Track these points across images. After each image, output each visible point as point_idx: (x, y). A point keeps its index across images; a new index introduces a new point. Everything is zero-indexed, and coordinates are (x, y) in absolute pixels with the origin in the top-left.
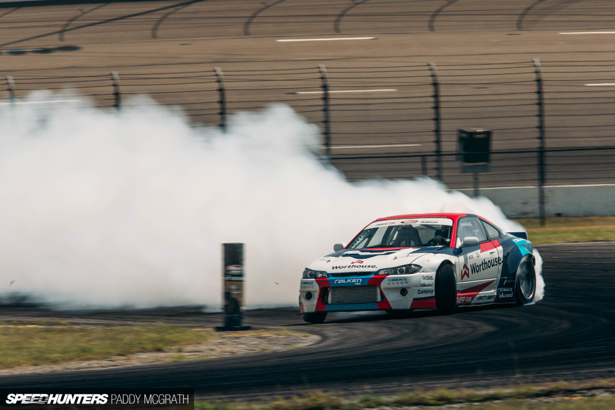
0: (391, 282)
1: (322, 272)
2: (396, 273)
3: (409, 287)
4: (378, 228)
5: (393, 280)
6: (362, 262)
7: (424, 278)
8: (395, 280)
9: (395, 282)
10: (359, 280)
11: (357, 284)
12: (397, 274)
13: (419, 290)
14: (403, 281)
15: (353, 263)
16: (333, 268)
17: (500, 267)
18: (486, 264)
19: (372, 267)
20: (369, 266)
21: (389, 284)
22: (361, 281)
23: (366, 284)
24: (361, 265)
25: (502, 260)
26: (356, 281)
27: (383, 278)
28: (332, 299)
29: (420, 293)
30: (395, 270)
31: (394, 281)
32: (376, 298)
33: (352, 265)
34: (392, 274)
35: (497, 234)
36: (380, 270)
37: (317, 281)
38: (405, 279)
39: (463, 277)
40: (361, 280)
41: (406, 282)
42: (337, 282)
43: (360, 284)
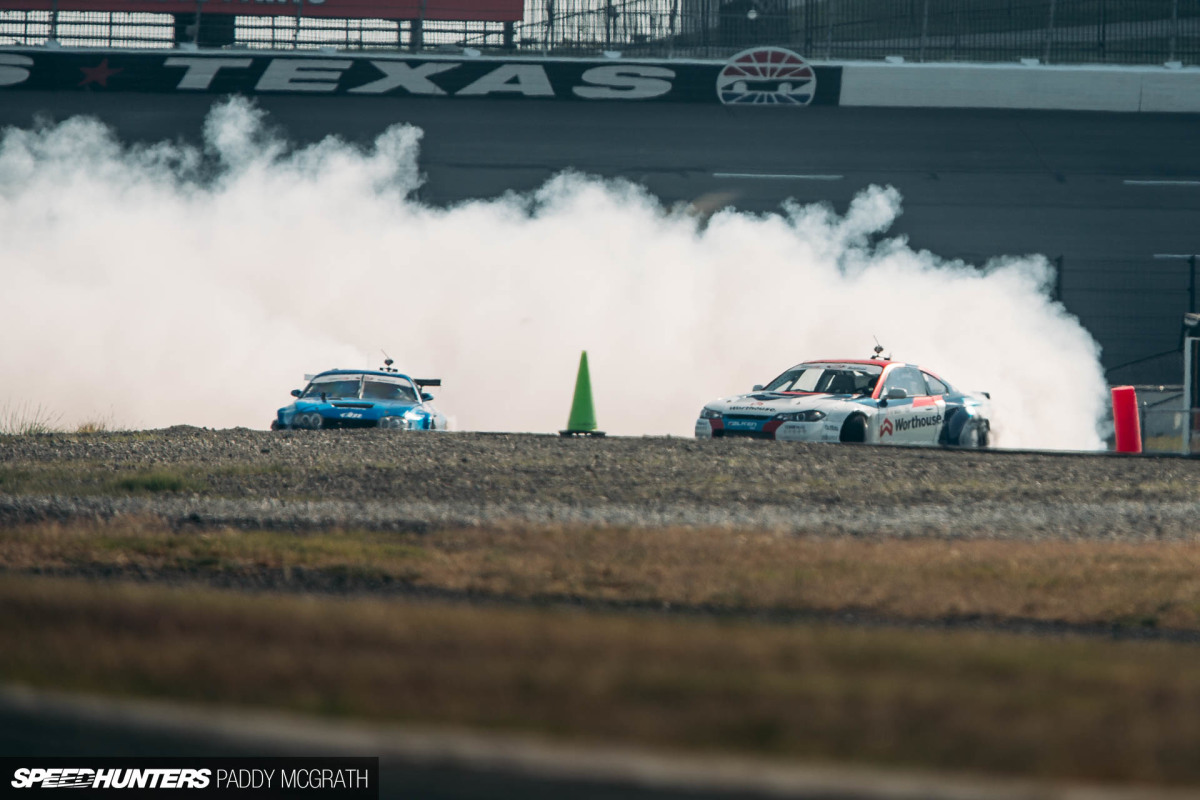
1: (719, 413)
2: (795, 420)
3: (807, 438)
5: (789, 428)
6: (762, 404)
7: (827, 427)
8: (793, 427)
9: (792, 430)
10: (754, 425)
11: (752, 429)
16: (730, 409)
17: (940, 426)
18: (919, 421)
19: (770, 410)
20: (767, 410)
21: (785, 431)
22: (756, 426)
24: (760, 407)
25: (943, 418)
27: (781, 421)
33: (750, 407)
34: (790, 420)
35: (943, 388)
36: (779, 414)
37: (711, 423)
38: (803, 427)
39: (882, 433)
40: (756, 424)
41: (804, 431)
42: (731, 424)
43: (754, 429)
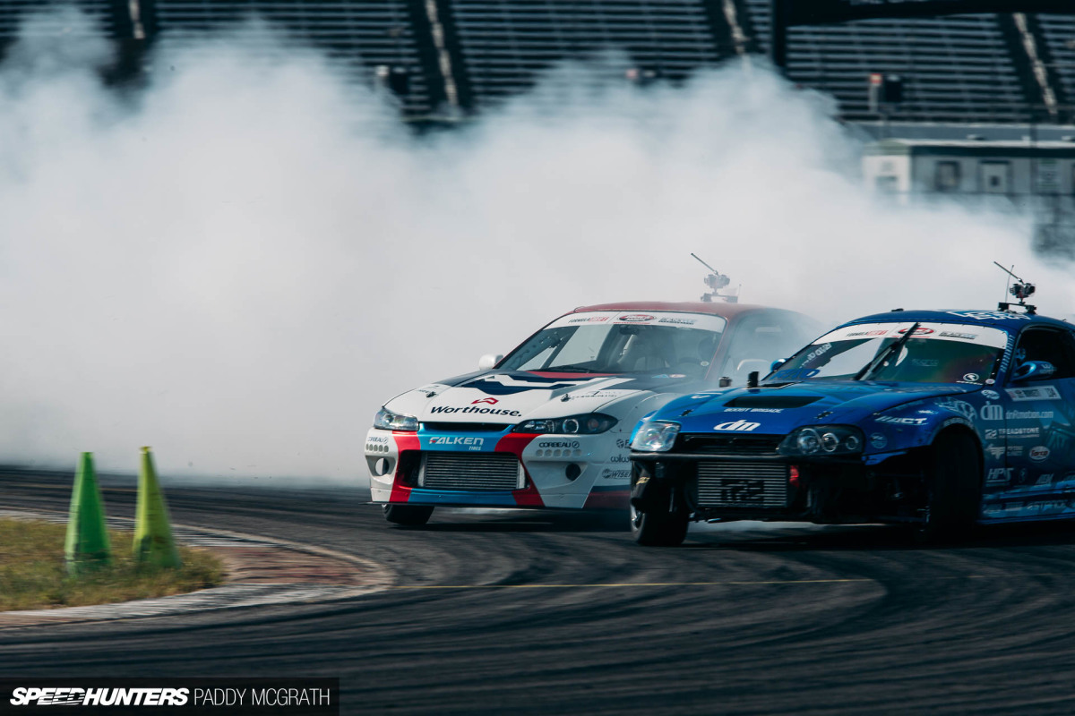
0: (544, 449)
2: (559, 431)
3: (583, 463)
4: (577, 327)
5: (548, 445)
6: (496, 401)
7: (622, 444)
8: (553, 445)
9: (553, 449)
10: (479, 441)
11: (474, 449)
12: (562, 433)
13: (607, 471)
14: (571, 449)
15: (476, 402)
16: (433, 411)
19: (511, 414)
20: (505, 412)
21: (539, 452)
22: (481, 443)
23: (492, 449)
24: (491, 407)
26: (473, 442)
27: (529, 438)
28: (426, 477)
29: (608, 477)
30: (558, 424)
31: (550, 448)
32: (515, 481)
33: (471, 407)
34: (551, 433)
38: (575, 444)
40: (482, 440)
41: (577, 451)
42: (434, 441)
43: (479, 449)
